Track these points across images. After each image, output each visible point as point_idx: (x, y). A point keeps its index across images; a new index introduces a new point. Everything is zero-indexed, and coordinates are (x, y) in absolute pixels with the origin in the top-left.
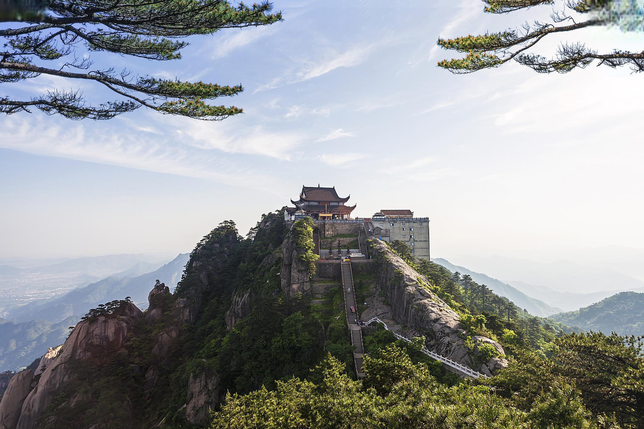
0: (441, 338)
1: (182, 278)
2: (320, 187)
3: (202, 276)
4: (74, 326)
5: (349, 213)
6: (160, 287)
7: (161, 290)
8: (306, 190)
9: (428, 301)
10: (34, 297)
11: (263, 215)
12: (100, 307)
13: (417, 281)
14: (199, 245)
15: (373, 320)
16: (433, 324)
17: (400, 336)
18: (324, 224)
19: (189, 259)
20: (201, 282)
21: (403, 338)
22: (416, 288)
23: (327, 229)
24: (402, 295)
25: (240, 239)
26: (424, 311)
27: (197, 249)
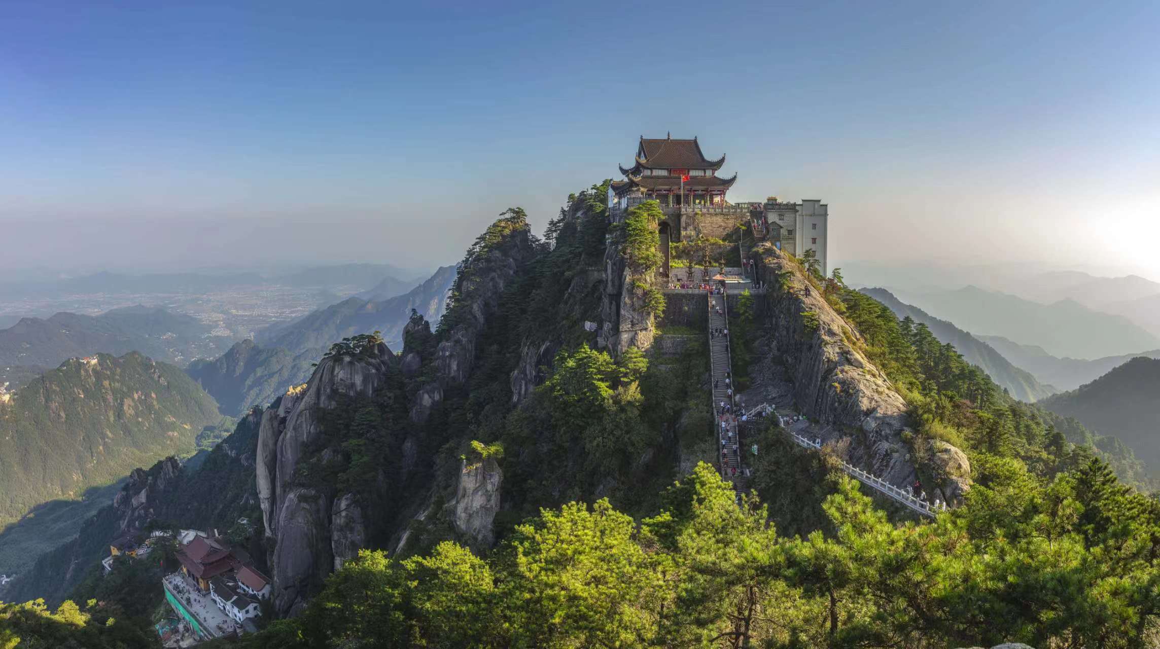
0: (875, 442)
1: (446, 309)
2: (671, 138)
3: (475, 307)
4: (318, 363)
5: (722, 193)
6: (417, 320)
7: (418, 326)
8: (646, 147)
9: (859, 374)
10: (275, 317)
11: (571, 197)
12: (345, 342)
13: (842, 335)
14: (470, 253)
15: (759, 408)
16: (863, 419)
17: (806, 440)
18: (679, 216)
19: (456, 277)
20: (475, 317)
21: (811, 443)
22: (840, 348)
23: (684, 225)
24: (815, 361)
25: (534, 242)
26: (851, 395)
27: (467, 259)
